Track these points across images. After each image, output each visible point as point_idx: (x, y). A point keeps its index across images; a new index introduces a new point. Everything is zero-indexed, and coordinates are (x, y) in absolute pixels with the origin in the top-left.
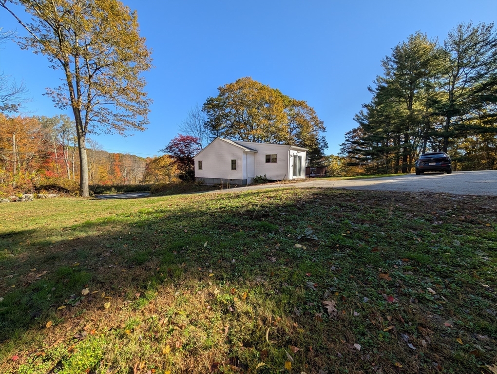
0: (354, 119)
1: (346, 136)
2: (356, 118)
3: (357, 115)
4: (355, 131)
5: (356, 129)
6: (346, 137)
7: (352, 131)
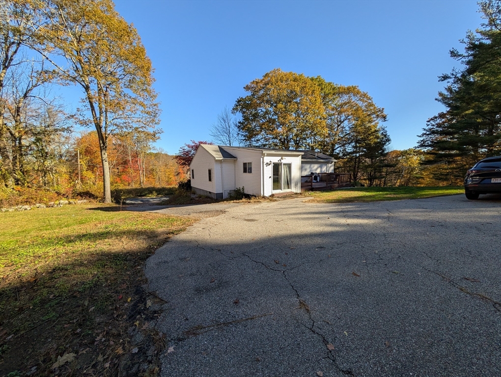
0: (436, 99)
1: (429, 123)
2: (440, 98)
3: (441, 94)
4: (442, 116)
5: (445, 112)
6: (428, 125)
7: (437, 115)
